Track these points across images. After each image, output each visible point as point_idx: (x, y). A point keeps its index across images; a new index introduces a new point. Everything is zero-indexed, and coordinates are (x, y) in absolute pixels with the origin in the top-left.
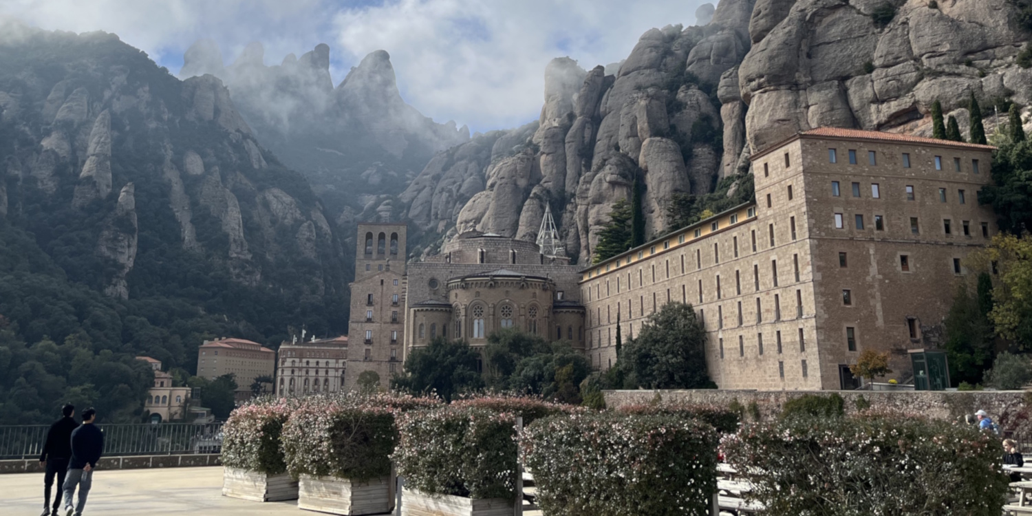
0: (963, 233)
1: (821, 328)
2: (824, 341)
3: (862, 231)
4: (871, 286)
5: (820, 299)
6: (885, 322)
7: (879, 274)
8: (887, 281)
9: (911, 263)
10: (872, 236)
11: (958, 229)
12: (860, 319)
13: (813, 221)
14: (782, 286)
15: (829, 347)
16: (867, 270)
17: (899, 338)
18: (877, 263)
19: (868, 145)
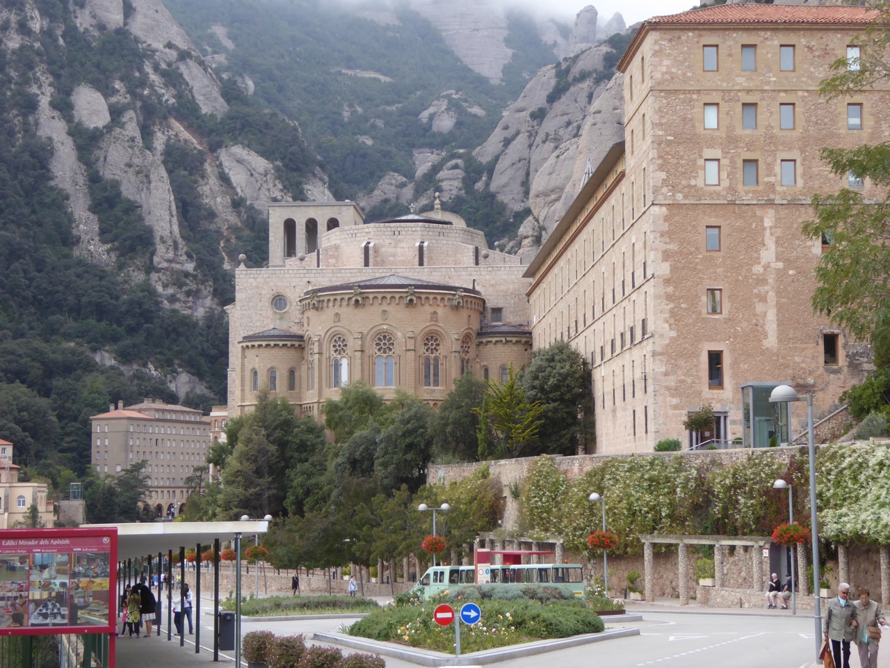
1: (663, 353)
2: (666, 374)
3: (756, 188)
4: (762, 281)
6: (780, 341)
7: (778, 259)
8: (791, 272)
10: (772, 196)
12: (735, 338)
13: (663, 175)
14: (637, 286)
15: (673, 384)
16: (756, 255)
17: (803, 365)
18: (777, 242)
19: (780, 35)
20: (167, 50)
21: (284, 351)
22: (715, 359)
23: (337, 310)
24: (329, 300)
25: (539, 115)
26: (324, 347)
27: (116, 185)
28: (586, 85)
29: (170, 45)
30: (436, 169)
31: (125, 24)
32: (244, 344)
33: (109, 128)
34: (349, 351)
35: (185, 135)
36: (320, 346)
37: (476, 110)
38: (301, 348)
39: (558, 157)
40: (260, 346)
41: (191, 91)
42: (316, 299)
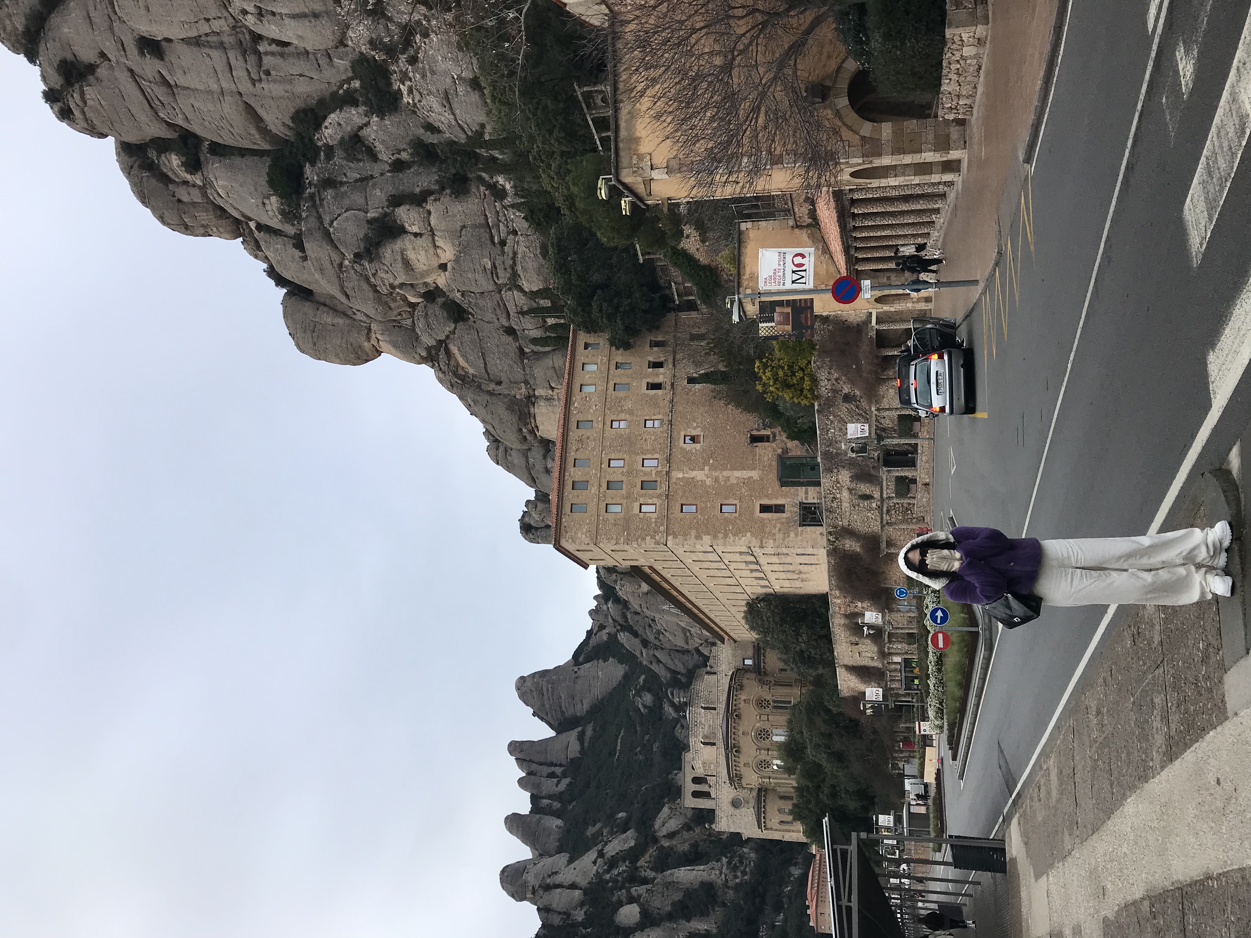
0: (661, 370)
1: (762, 542)
2: (775, 540)
3: (659, 482)
4: (716, 480)
5: (731, 540)
6: (754, 469)
7: (703, 470)
8: (711, 462)
9: (694, 433)
10: (664, 473)
11: (657, 375)
12: (751, 496)
13: (648, 538)
14: (719, 559)
15: (781, 536)
16: (700, 483)
17: (770, 456)
18: (692, 470)
19: (568, 467)
20: (597, 865)
21: (767, 801)
22: (765, 509)
23: (741, 765)
24: (736, 770)
25: (645, 643)
26: (765, 775)
27: (674, 904)
28: (629, 616)
29: (595, 863)
30: (673, 705)
31: (581, 889)
32: (763, 828)
33: (641, 905)
34: (768, 758)
35: (647, 857)
36: (764, 777)
37: (641, 680)
38: (766, 790)
39: (666, 630)
40: (764, 818)
41: (621, 851)
42: (735, 779)
